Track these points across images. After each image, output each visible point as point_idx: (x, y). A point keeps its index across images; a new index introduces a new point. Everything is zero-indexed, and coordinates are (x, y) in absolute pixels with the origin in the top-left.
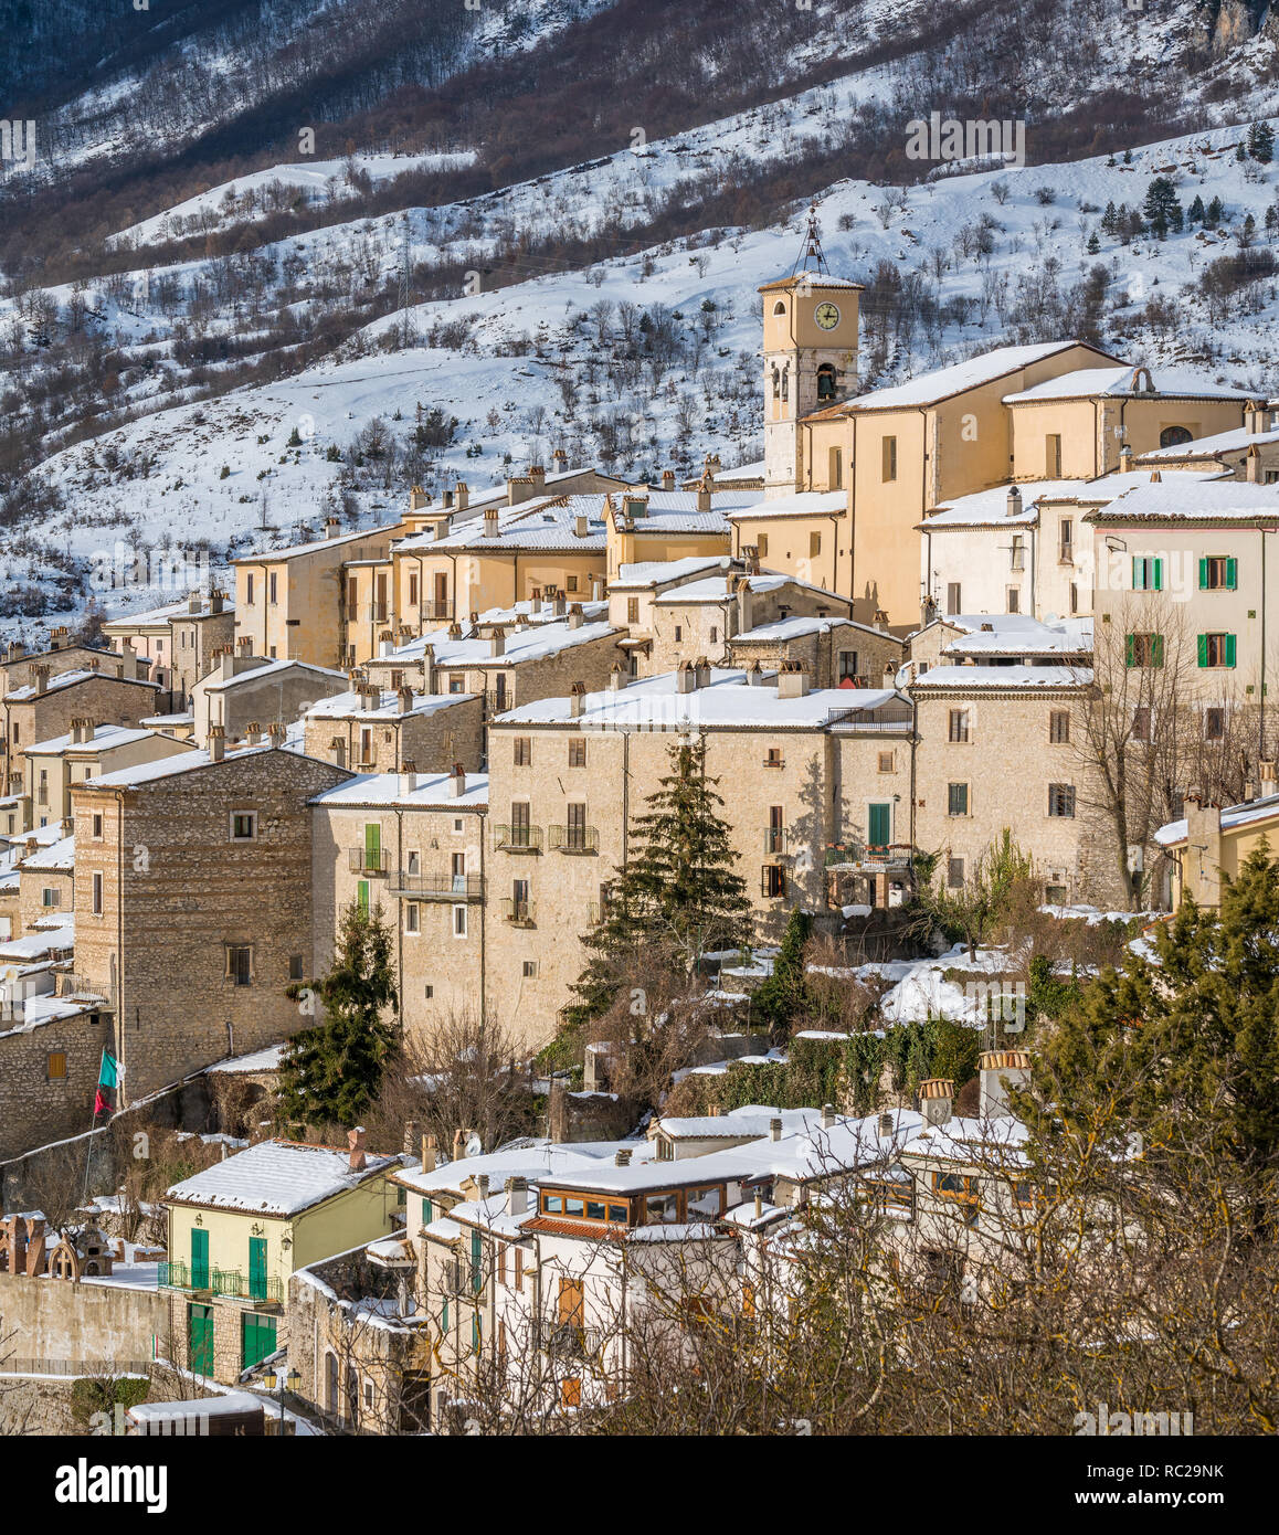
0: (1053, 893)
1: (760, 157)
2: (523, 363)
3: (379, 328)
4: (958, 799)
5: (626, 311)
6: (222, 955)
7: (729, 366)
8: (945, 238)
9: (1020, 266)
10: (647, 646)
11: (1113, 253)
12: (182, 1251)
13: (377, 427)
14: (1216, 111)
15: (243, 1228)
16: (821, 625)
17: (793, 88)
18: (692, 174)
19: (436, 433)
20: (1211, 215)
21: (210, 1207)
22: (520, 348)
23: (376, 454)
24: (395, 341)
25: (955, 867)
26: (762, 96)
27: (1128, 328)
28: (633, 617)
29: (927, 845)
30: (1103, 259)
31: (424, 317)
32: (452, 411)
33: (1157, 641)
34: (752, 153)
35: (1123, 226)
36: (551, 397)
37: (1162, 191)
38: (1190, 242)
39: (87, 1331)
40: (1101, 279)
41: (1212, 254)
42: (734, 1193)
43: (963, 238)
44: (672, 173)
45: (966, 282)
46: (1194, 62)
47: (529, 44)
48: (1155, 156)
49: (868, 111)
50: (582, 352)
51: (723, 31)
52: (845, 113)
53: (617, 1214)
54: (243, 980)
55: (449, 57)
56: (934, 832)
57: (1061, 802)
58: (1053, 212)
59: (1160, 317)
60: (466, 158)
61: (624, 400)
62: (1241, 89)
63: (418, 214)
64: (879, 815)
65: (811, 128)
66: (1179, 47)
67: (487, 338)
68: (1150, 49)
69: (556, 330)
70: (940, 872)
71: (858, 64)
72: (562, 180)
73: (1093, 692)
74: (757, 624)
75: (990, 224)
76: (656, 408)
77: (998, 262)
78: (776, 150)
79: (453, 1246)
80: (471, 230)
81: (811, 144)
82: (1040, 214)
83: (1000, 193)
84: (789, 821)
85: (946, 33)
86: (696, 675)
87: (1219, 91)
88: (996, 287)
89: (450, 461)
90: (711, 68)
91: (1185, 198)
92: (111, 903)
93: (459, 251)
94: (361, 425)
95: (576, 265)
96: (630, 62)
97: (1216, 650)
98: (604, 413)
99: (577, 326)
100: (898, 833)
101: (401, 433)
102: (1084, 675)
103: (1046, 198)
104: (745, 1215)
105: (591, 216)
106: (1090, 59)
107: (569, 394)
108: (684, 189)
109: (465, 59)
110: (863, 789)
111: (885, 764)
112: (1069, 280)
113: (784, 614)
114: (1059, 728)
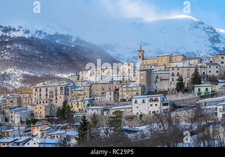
4: (210, 72)
21: (201, 86)
57: (217, 72)
64: (204, 73)
114: (217, 67)
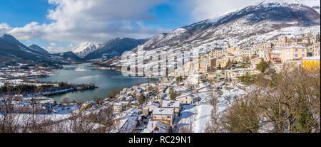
0: (241, 62)
3: (200, 45)
7: (212, 46)
10: (225, 55)
13: (201, 48)
14: (226, 38)
16: (231, 54)
21: (217, 72)
31: (202, 45)
32: (203, 48)
36: (206, 47)
39: (213, 76)
42: (238, 71)
47: (203, 36)
49: (215, 38)
53: (235, 72)
56: (237, 60)
57: (241, 59)
64: (235, 60)
70: (237, 62)
72: (205, 40)
73: (242, 56)
74: (229, 54)
76: (209, 48)
77: (220, 43)
79: (228, 73)
80: (202, 42)
82: (221, 41)
84: (232, 60)
85: (217, 36)
86: (228, 56)
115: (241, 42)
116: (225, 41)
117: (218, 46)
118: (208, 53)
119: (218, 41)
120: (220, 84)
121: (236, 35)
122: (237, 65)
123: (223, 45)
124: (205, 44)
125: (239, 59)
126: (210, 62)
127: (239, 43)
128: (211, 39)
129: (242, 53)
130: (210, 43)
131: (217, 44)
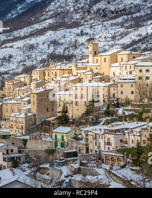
0: (131, 101)
1: (39, 28)
2: (19, 49)
3: (4, 46)
4: (122, 93)
5: (29, 44)
6: (46, 109)
7: (40, 50)
8: (60, 36)
9: (68, 39)
10: (83, 78)
11: (77, 38)
12: (54, 137)
13: (5, 56)
14: (85, 23)
15: (61, 135)
16: (101, 76)
17: (42, 21)
18: (32, 30)
19: (11, 57)
20: (87, 34)
21: (57, 133)
22: (18, 48)
23: (5, 59)
24: (5, 47)
25: (122, 99)
26: (39, 22)
27: (80, 45)
28: (81, 75)
29: (119, 97)
30: (76, 38)
31: (8, 45)
32: (12, 54)
33: (142, 77)
34: (38, 28)
35: (78, 35)
36: (22, 53)
37: (82, 31)
38: (85, 37)
39: (43, 145)
40: (76, 40)
41: (87, 38)
42: (124, 130)
43: (62, 36)
44: (30, 30)
45: (63, 41)
46: (82, 18)
47: (14, 17)
48: (81, 28)
49: (50, 23)
50: (25, 48)
51: (34, 15)
52: (47, 24)
53: (114, 132)
54: (48, 111)
55: (5, 18)
56: (119, 96)
57: (132, 93)
58: (71, 34)
59: (83, 44)
60: (8, 28)
61: (29, 53)
62: (88, 21)
63: (4, 34)
64: (114, 94)
65: (44, 25)
66: (81, 17)
67: (15, 47)
68: (78, 17)
69: (22, 46)
70: (120, 100)
71: (49, 19)
72: (19, 31)
73: (135, 82)
74: (95, 76)
75: (65, 35)
76: (33, 54)
77: (66, 39)
78: (41, 27)
79: (93, 135)
80: (10, 36)
81: (44, 27)
82: (70, 34)
83: (66, 32)
84: (105, 95)
85: (57, 15)
86: (90, 81)
87: (85, 21)
88: (66, 41)
89: (12, 59)
90: (33, 19)
91: (84, 32)
92: (36, 104)
93: (9, 38)
94: (3, 56)
95: (22, 39)
96: (24, 19)
97: (147, 78)
98: (28, 54)
99: (24, 46)
100: (116, 96)
101: (7, 57)
102: (134, 81)
103: (70, 32)
104: (126, 131)
105: (22, 35)
106: (72, 18)
107: (24, 53)
108: (32, 31)
109: (7, 18)
110: (112, 92)
111: (114, 89)
112: (73, 41)
113: (97, 75)
114: (132, 86)
115: (133, 36)
116: (82, 34)
117: (60, 50)
118: (28, 70)
119: (60, 33)
120: (65, 170)
121: (117, 13)
122: (120, 111)
123: (75, 46)
124: (20, 44)
125: (127, 93)
126: (34, 99)
127: (127, 40)
128: (37, 26)
129: (136, 74)
130: (33, 41)
131: (55, 43)
